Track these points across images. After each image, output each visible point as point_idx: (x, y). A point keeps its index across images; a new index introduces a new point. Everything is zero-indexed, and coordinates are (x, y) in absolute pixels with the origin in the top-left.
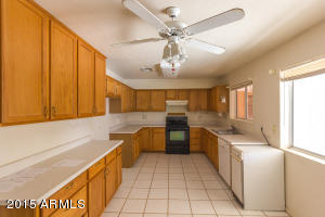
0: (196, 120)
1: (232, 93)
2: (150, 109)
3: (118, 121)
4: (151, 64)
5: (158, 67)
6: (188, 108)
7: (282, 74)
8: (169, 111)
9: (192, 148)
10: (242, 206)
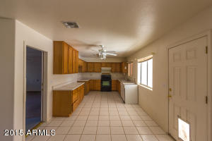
0: (114, 77)
1: (129, 65)
2: (94, 71)
3: (80, 76)
4: (95, 53)
5: (98, 55)
6: (111, 71)
7: (139, 60)
8: (102, 72)
9: (113, 89)
10: (124, 102)
